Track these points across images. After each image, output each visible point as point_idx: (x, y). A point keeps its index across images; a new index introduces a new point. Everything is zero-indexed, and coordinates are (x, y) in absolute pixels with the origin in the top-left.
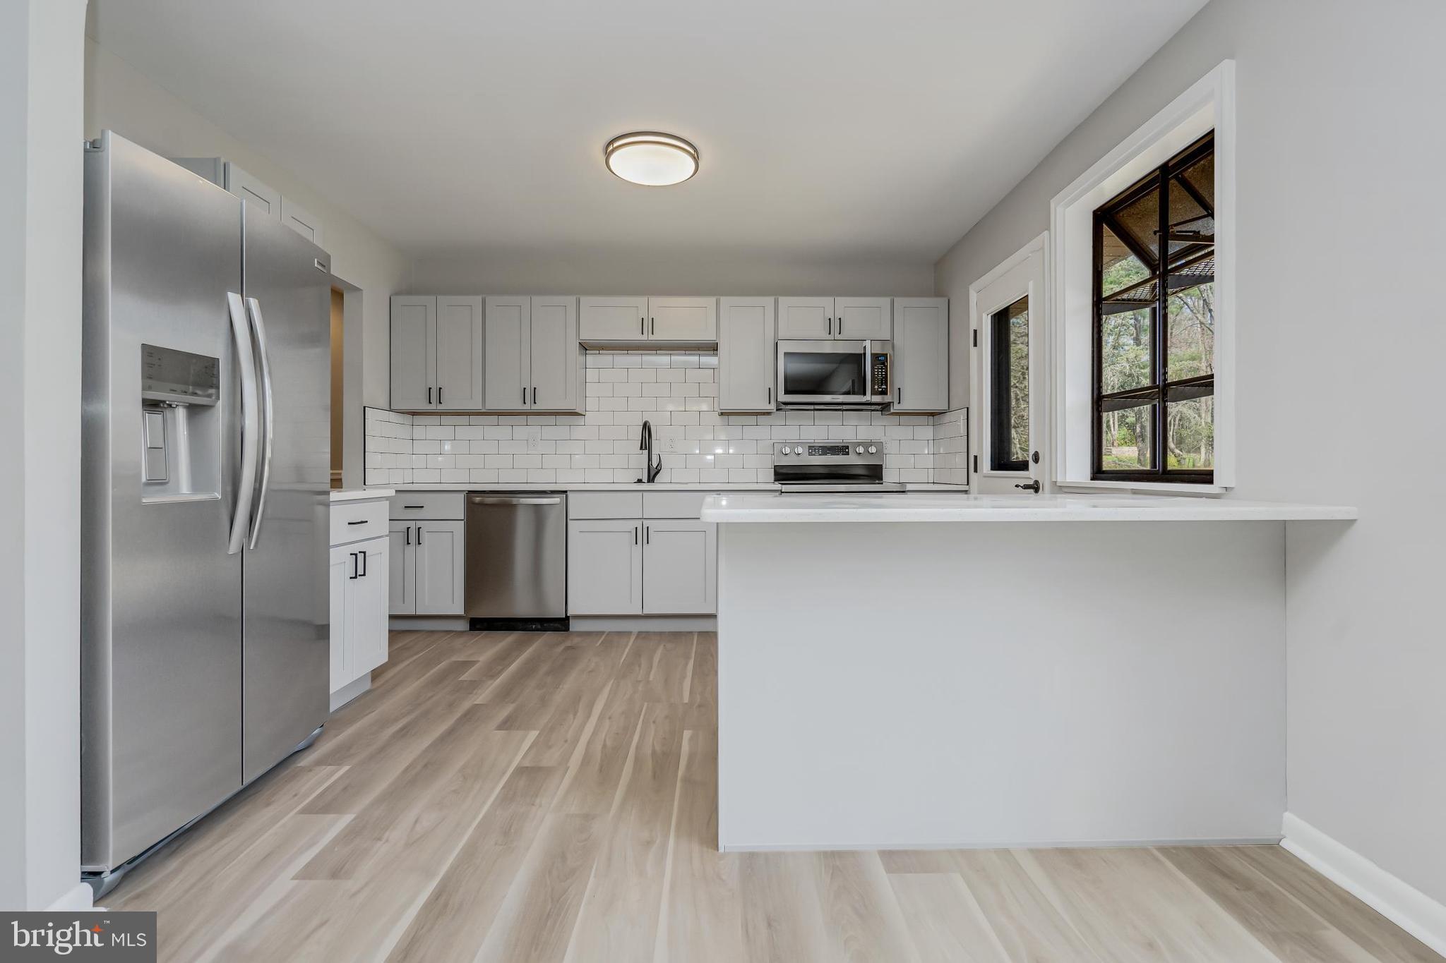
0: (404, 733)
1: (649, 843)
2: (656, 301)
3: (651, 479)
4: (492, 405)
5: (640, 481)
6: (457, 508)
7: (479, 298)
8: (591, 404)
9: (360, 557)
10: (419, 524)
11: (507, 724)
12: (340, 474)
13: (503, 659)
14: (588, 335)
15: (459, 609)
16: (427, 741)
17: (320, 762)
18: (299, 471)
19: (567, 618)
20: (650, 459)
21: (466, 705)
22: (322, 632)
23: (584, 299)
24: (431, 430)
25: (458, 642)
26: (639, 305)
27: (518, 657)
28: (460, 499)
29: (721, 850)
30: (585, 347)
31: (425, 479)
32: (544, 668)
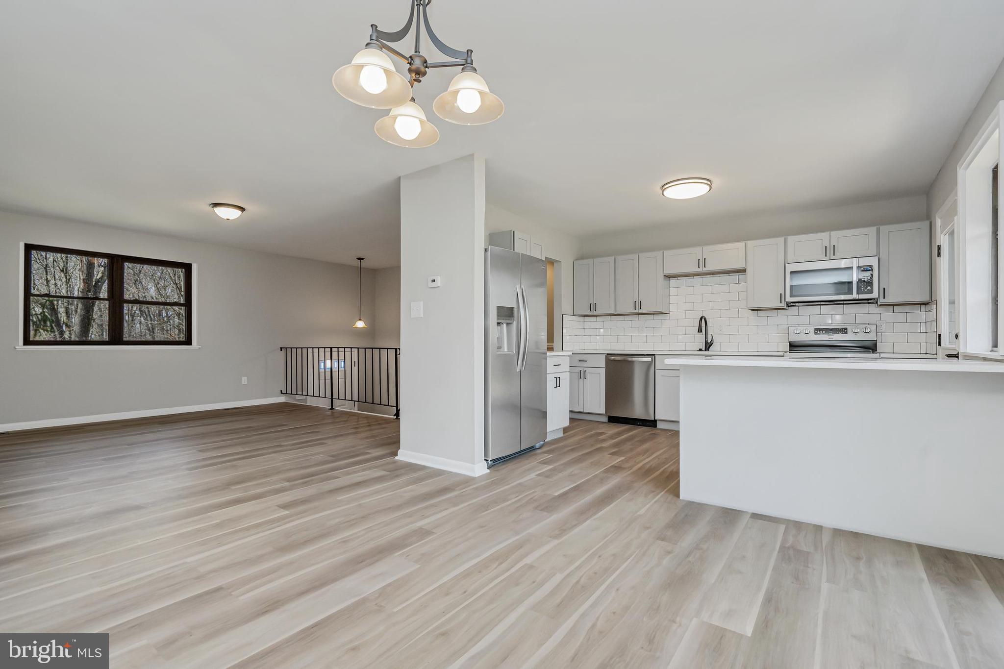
0: (572, 450)
1: (653, 492)
2: (707, 249)
3: (707, 349)
4: (619, 311)
5: (700, 350)
6: (602, 363)
7: (613, 258)
8: (673, 307)
9: (558, 379)
10: (585, 369)
11: (612, 454)
12: (553, 345)
13: (619, 434)
14: (668, 272)
15: (602, 411)
16: (580, 453)
17: (544, 452)
18: (537, 344)
19: (655, 421)
20: (706, 337)
21: (599, 446)
22: (544, 414)
23: (666, 253)
24: (592, 322)
25: (601, 426)
26: (696, 253)
27: (626, 434)
28: (603, 358)
29: (681, 498)
30: (668, 277)
31: (589, 348)
32: (637, 439)
